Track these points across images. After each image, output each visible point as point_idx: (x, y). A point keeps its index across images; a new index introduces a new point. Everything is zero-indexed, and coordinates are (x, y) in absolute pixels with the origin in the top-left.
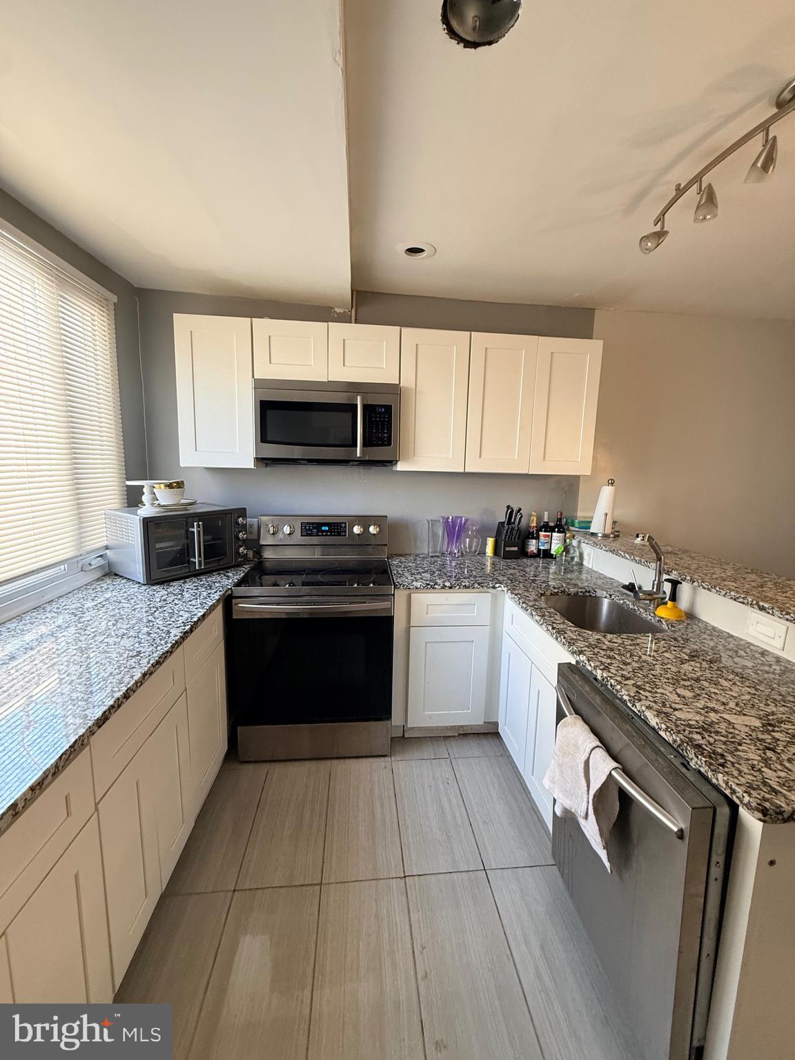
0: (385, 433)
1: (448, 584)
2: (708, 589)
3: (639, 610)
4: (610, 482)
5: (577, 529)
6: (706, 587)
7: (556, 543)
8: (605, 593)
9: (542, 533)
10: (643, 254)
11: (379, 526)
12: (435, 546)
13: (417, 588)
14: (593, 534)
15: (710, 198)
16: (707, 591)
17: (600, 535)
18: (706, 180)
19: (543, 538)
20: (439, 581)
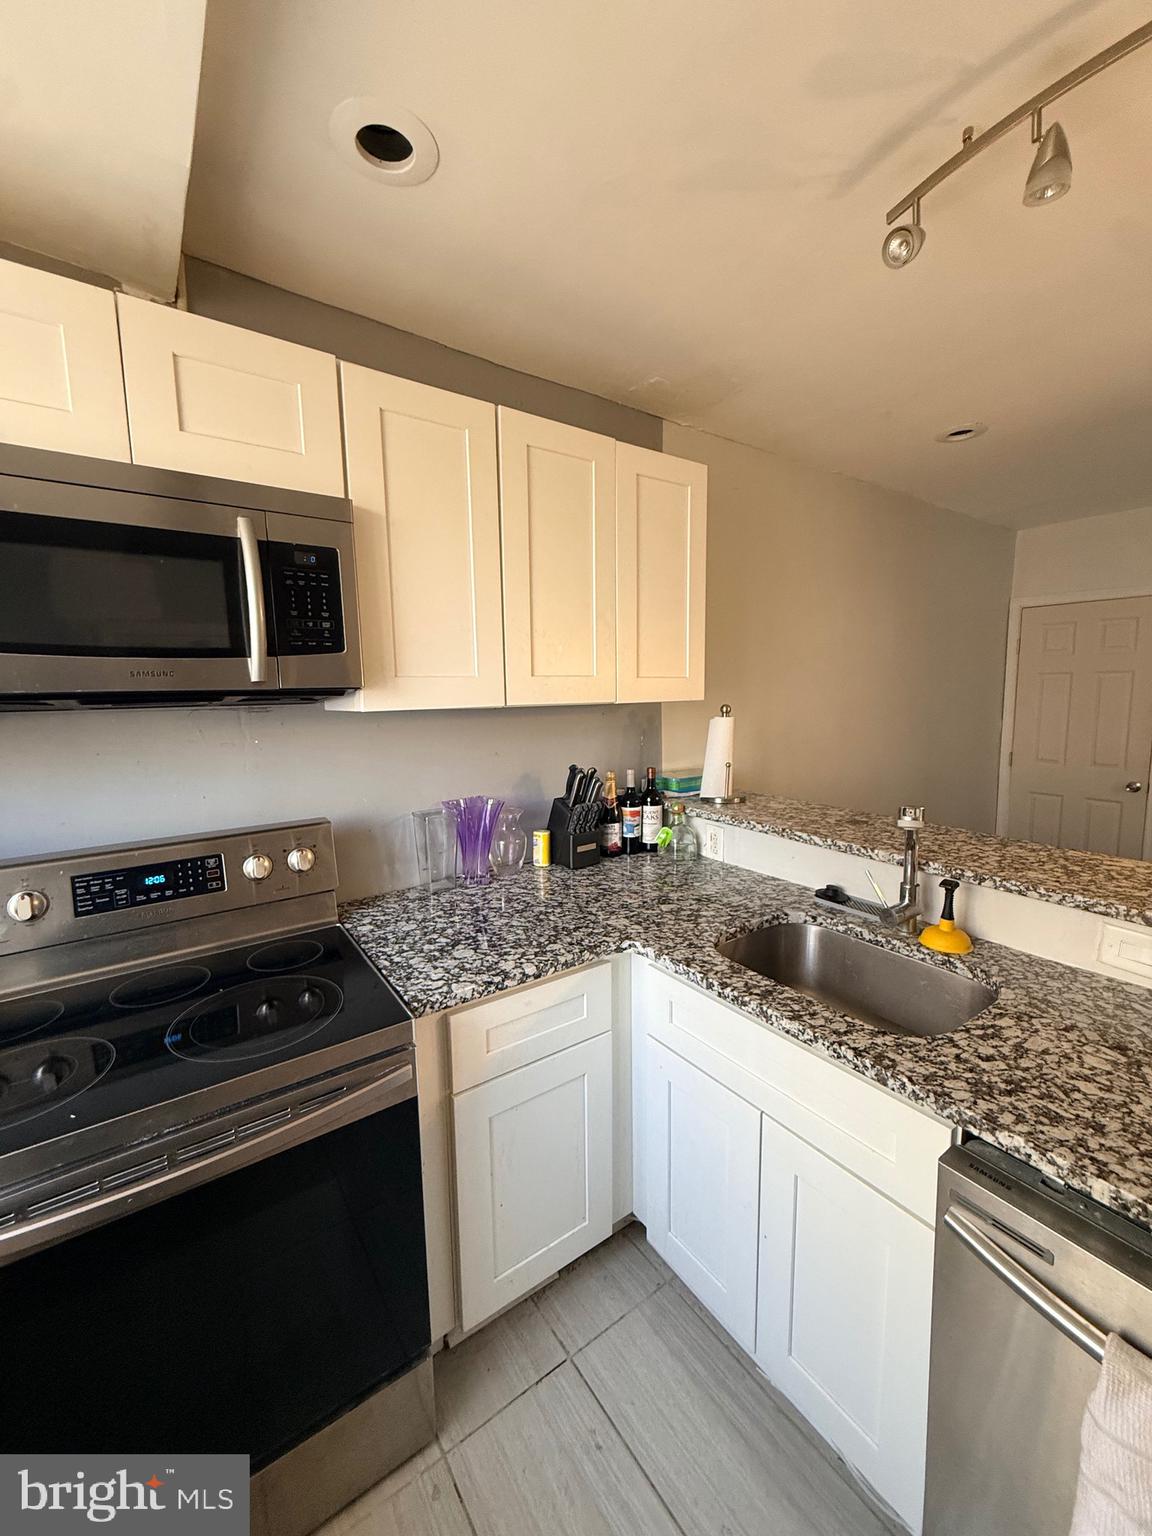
0: (326, 619)
1: (530, 970)
2: (1020, 893)
3: (888, 942)
4: (725, 709)
5: (676, 795)
6: (1013, 888)
7: (649, 826)
8: (803, 914)
9: (627, 810)
10: (887, 268)
11: (313, 848)
12: (436, 866)
13: (465, 1000)
14: (708, 801)
15: (1055, 153)
16: (1015, 897)
17: (718, 801)
18: (1050, 115)
19: (629, 818)
20: (508, 966)
